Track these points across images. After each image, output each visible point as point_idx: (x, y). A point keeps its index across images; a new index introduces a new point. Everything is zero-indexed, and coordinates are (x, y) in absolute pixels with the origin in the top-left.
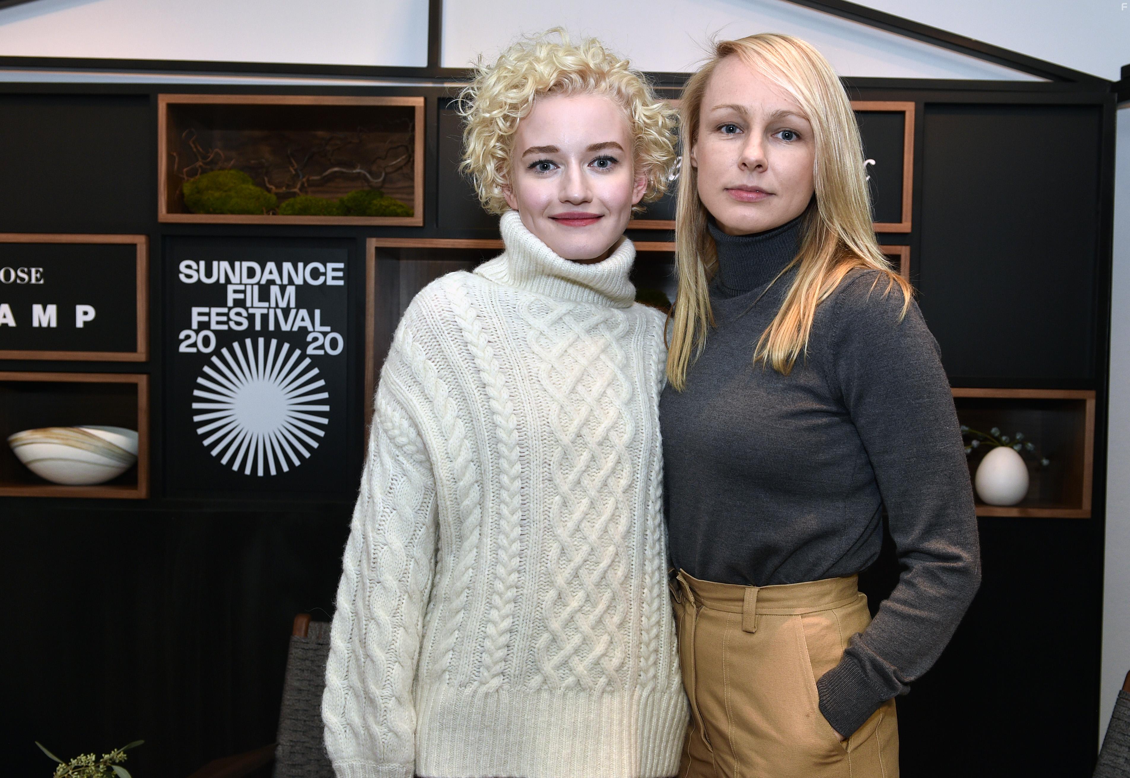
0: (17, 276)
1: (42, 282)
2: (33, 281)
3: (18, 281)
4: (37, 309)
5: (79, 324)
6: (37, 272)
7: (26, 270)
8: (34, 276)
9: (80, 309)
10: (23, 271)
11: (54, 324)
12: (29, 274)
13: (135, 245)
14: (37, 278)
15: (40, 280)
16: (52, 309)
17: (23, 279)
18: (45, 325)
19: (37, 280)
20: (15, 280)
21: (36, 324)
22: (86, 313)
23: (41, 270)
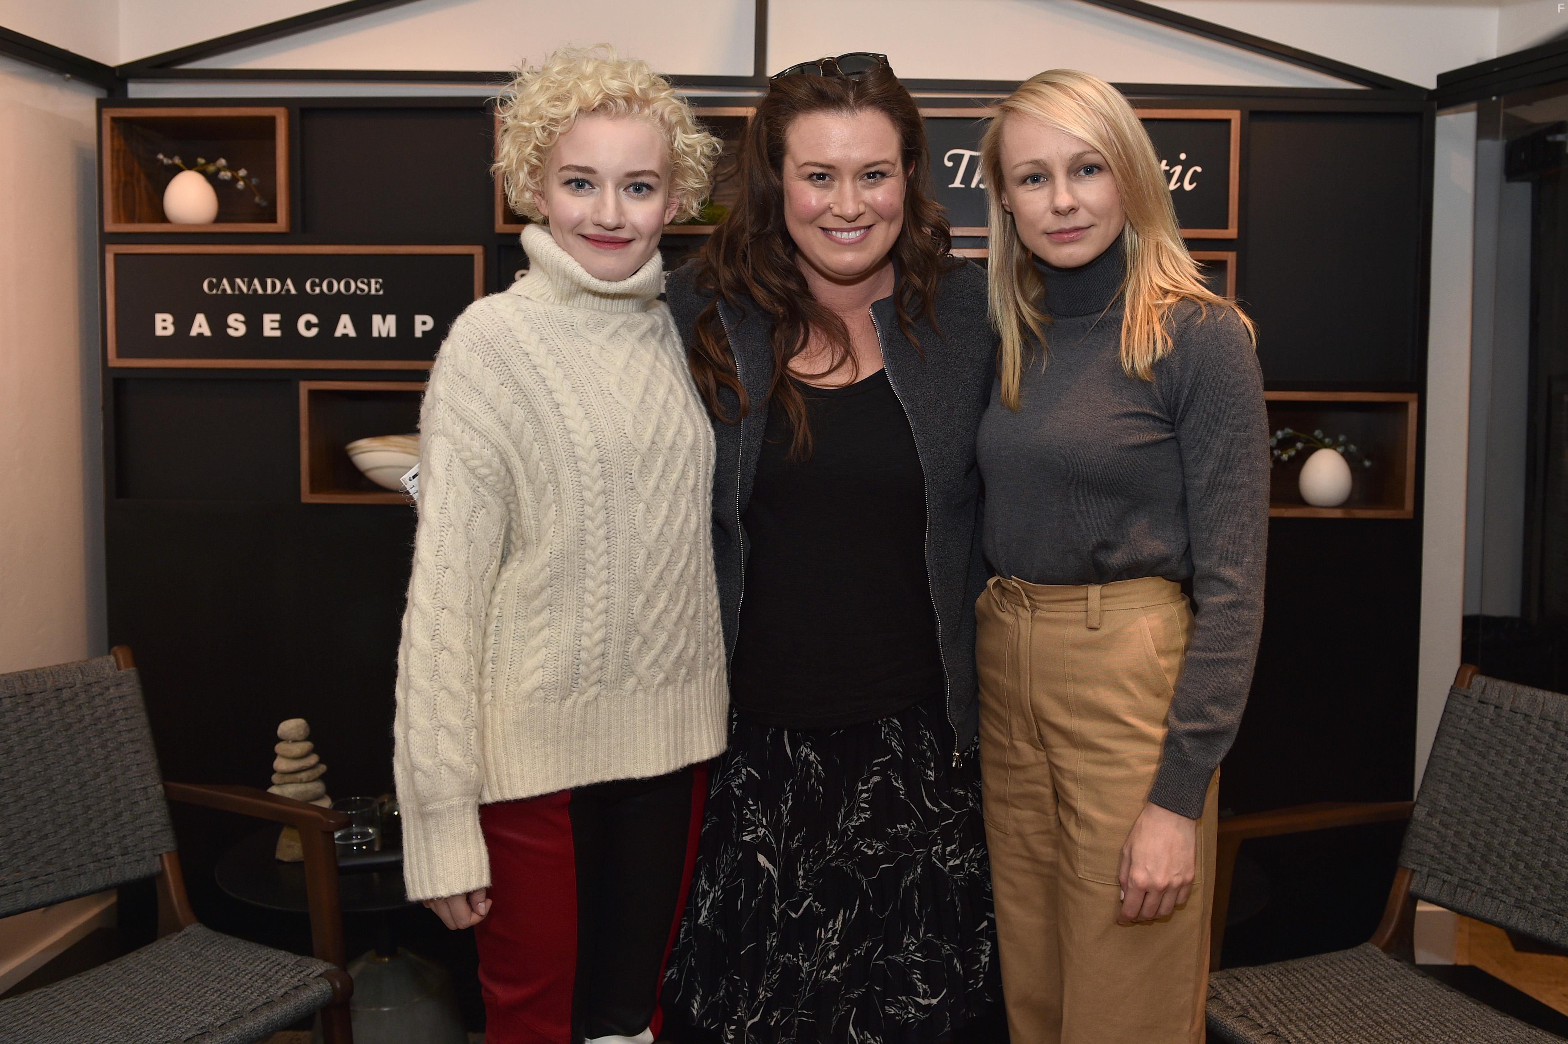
0: (357, 287)
1: (381, 293)
2: (373, 292)
3: (358, 292)
4: (377, 319)
5: (418, 334)
6: (376, 283)
7: (366, 281)
8: (374, 287)
9: (419, 319)
10: (363, 282)
11: (393, 334)
12: (369, 285)
13: (472, 256)
14: (376, 289)
15: (379, 291)
16: (391, 319)
17: (362, 290)
18: (384, 335)
19: (377, 290)
20: (355, 291)
21: (375, 334)
22: (424, 323)
23: (380, 280)
